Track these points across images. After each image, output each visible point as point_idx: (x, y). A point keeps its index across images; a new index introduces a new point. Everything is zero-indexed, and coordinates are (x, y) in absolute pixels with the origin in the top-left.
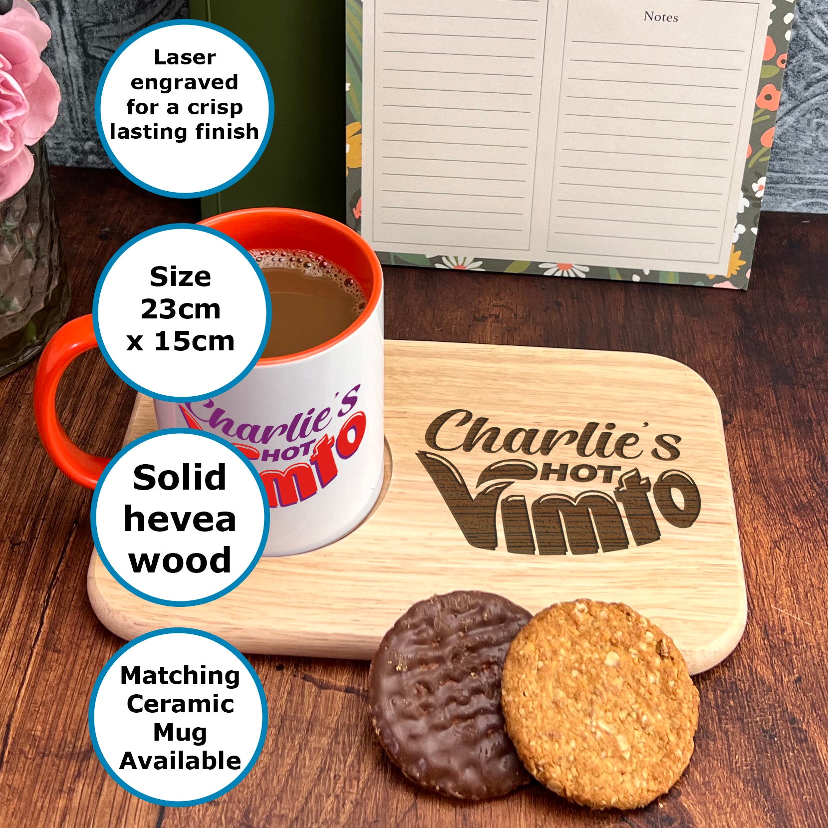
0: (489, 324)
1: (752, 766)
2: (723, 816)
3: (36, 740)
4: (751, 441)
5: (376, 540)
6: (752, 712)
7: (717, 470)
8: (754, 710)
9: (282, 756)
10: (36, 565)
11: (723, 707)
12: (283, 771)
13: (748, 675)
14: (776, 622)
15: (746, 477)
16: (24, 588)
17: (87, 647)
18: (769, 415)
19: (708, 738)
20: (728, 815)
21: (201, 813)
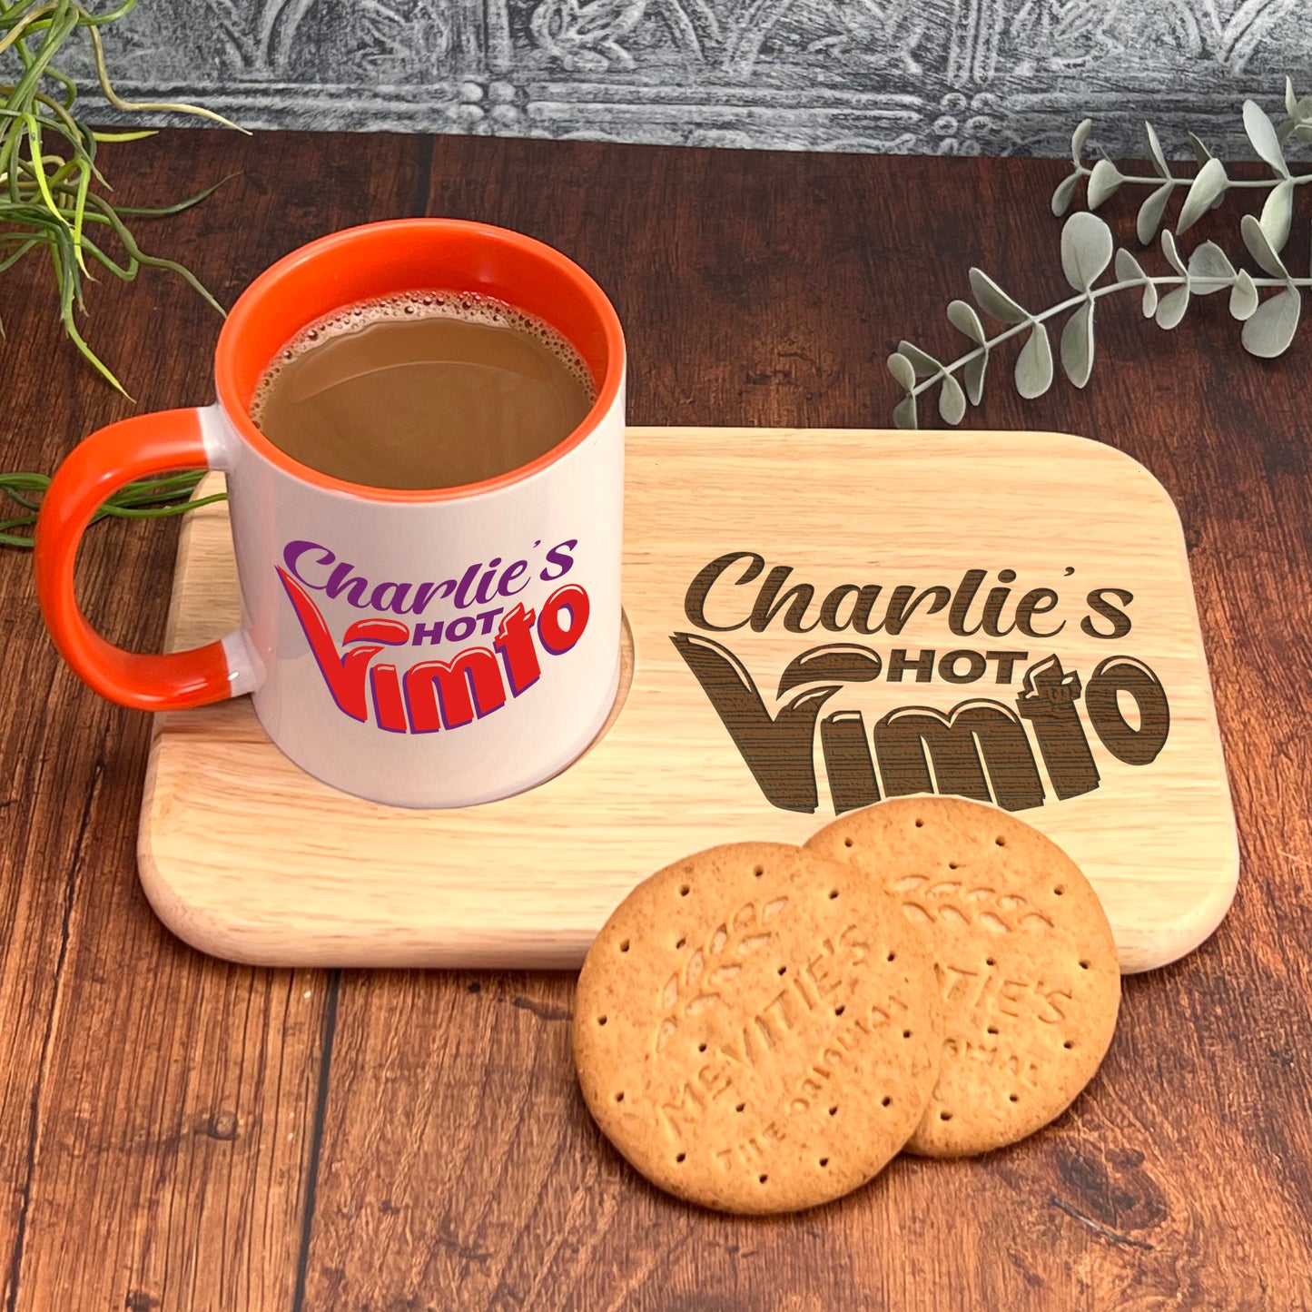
0: (773, 387)
1: (1256, 1109)
2: (1213, 1190)
3: (83, 1126)
4: (1233, 576)
5: (618, 773)
6: (1253, 1025)
7: (1181, 630)
8: (1255, 1020)
9: (493, 1130)
10: (42, 840)
11: (1205, 1019)
12: (498, 1152)
13: (1244, 964)
14: (1286, 877)
15: (1227, 636)
16: (27, 878)
17: (149, 970)
18: (1261, 529)
19: (1182, 1068)
20: (1221, 1188)
21: (371, 1227)
